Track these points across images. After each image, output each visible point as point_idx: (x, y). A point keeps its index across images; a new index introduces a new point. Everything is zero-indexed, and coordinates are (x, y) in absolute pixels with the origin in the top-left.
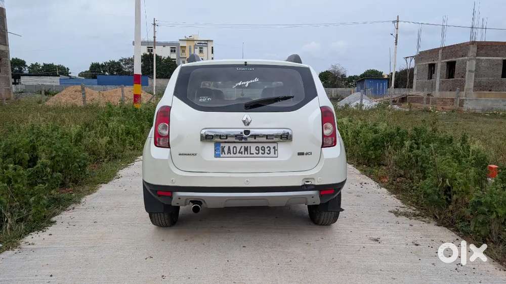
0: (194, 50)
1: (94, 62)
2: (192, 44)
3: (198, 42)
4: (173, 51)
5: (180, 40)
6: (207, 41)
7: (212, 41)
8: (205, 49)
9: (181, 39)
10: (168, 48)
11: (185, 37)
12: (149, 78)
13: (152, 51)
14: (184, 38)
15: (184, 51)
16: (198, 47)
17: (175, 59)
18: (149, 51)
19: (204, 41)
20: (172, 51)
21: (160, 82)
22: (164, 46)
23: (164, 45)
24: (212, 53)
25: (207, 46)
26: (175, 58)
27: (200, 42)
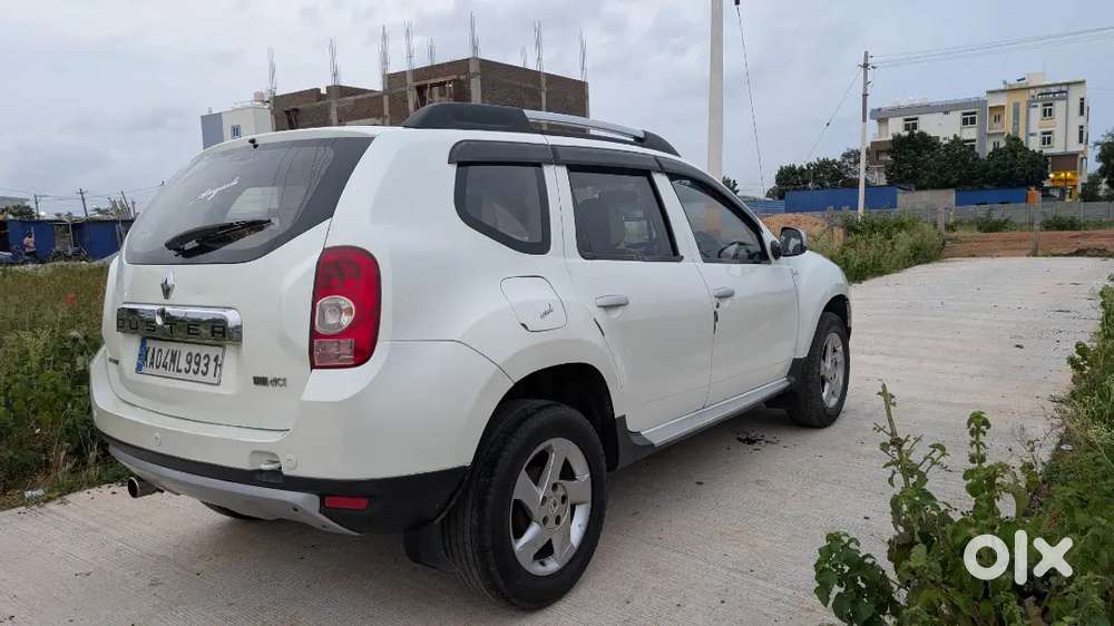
0: (1028, 112)
1: (784, 165)
2: (1023, 98)
3: (1039, 91)
4: (968, 120)
5: (990, 92)
6: (1068, 84)
7: (1082, 83)
8: (1059, 107)
9: (991, 89)
10: (956, 117)
11: (1005, 83)
12: (899, 190)
13: (915, 126)
14: (1003, 87)
15: (997, 119)
16: (1040, 104)
17: (974, 141)
18: (907, 127)
19: (1060, 85)
20: (965, 122)
21: (925, 199)
22: (946, 113)
23: (946, 109)
24: (1082, 113)
25: (1066, 99)
26: (974, 137)
27: (1044, 91)
